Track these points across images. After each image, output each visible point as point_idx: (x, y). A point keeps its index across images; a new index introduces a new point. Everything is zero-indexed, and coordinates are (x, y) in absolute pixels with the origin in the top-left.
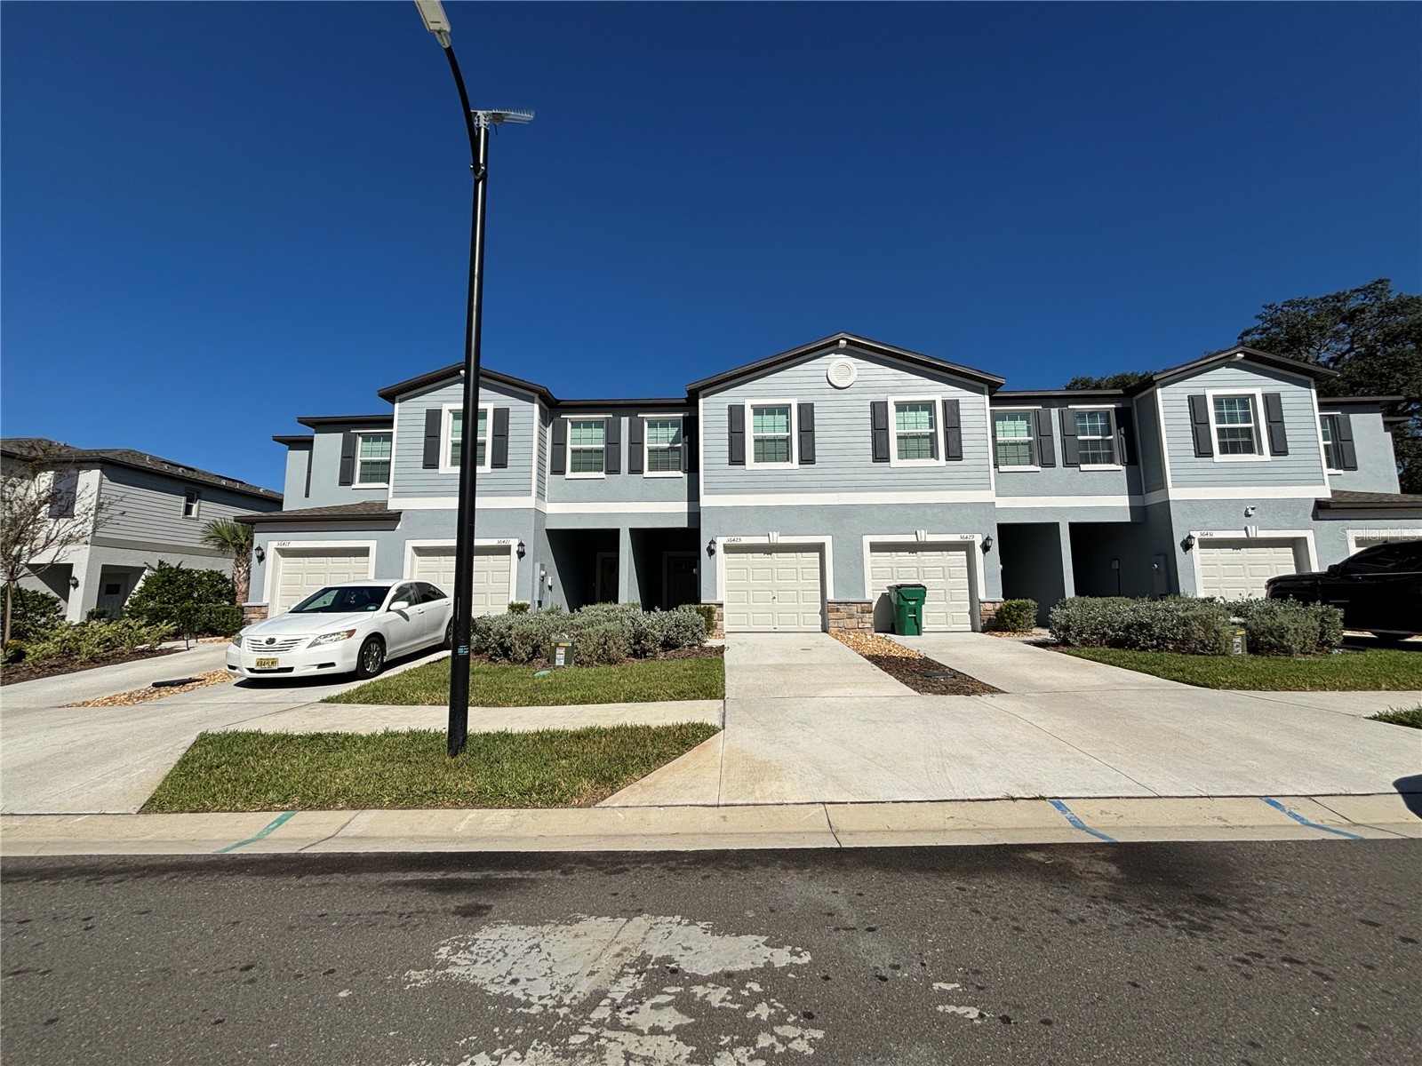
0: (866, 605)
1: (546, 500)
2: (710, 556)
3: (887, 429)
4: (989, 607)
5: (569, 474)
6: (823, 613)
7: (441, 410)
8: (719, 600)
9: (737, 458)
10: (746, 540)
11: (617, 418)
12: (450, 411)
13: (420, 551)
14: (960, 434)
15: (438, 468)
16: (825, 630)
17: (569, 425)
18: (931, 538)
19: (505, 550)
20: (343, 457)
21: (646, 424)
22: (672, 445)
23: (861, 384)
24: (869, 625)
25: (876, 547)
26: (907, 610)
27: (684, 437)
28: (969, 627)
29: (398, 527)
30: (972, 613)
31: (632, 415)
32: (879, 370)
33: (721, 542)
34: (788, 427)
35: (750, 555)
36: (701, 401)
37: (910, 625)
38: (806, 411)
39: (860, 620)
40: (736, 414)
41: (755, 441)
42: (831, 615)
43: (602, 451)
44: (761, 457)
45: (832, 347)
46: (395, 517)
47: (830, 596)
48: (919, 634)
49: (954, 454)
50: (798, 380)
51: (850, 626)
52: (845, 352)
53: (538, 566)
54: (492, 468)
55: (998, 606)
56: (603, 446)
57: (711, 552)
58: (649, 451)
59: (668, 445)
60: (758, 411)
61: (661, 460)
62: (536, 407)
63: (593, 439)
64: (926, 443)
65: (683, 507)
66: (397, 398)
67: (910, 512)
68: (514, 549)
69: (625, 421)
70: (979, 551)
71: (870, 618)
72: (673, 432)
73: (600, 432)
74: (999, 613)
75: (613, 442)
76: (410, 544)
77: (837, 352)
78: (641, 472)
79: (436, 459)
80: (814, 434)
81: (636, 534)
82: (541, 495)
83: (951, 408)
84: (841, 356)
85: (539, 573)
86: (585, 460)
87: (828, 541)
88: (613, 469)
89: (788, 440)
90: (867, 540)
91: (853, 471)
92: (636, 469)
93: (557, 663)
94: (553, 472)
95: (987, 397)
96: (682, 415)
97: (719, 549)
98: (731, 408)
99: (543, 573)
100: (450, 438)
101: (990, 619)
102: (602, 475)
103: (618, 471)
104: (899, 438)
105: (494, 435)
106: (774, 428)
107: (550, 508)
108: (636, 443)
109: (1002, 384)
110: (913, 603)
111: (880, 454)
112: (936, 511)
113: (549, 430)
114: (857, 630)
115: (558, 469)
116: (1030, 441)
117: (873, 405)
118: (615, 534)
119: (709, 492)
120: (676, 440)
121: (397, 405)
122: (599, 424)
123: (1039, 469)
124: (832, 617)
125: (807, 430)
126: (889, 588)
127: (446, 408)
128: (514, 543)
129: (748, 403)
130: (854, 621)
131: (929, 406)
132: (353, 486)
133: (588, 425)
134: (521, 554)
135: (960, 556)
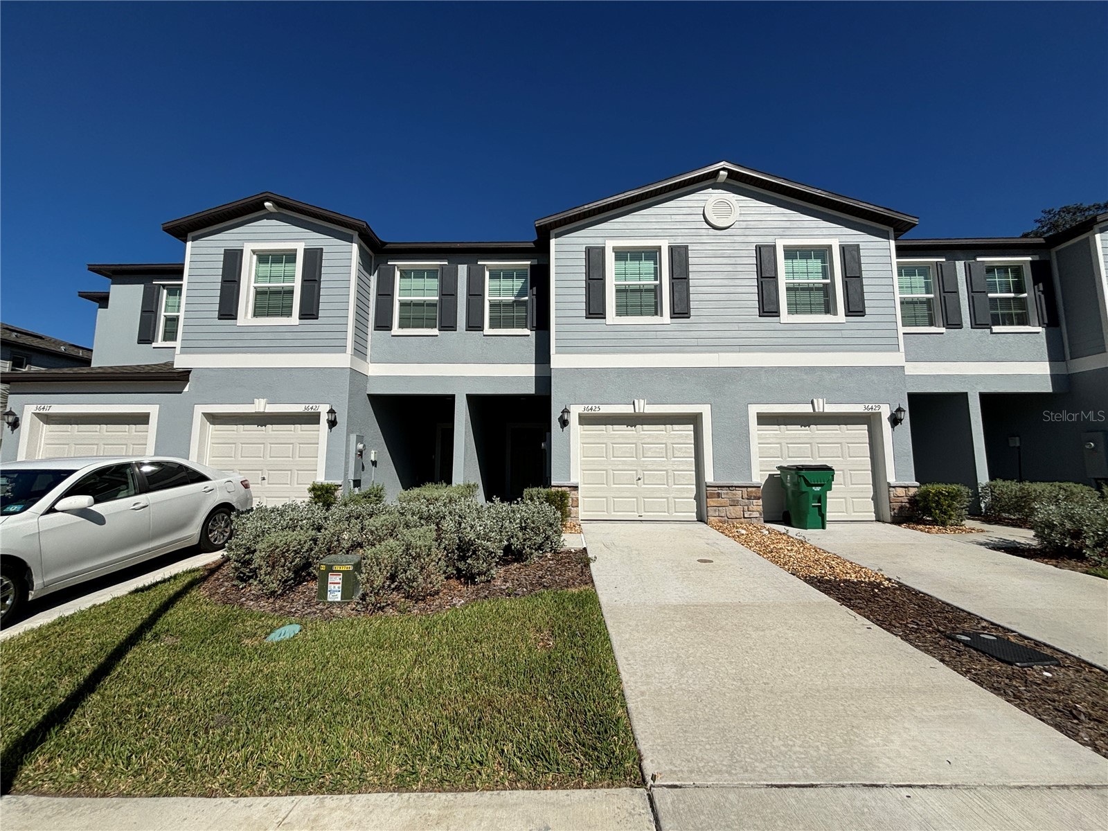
0: (754, 489)
1: (368, 360)
2: (562, 428)
3: (775, 278)
4: (901, 492)
5: (396, 330)
6: (698, 498)
7: (242, 250)
8: (573, 481)
9: (595, 310)
10: (606, 409)
11: (454, 266)
12: (254, 252)
13: (214, 419)
14: (862, 286)
15: (236, 319)
16: (701, 519)
17: (398, 274)
18: (830, 409)
19: (313, 419)
20: (143, 311)
21: (487, 274)
22: (518, 299)
23: (744, 225)
24: (756, 514)
25: (764, 419)
26: (811, 498)
27: (531, 288)
28: (873, 516)
29: (186, 389)
30: (876, 499)
31: (471, 263)
32: (765, 209)
33: (576, 411)
34: (657, 274)
35: (610, 427)
36: (553, 242)
37: (813, 515)
38: (679, 255)
39: (746, 507)
40: (594, 258)
41: (617, 291)
42: (711, 502)
43: (435, 305)
44: (622, 310)
45: (709, 181)
46: (183, 376)
47: (709, 478)
48: (824, 527)
49: (855, 308)
50: (668, 219)
51: (734, 516)
52: (724, 186)
53: (353, 438)
54: (300, 319)
55: (912, 491)
56: (437, 298)
57: (564, 423)
58: (491, 305)
59: (513, 298)
60: (621, 255)
61: (503, 315)
62: (355, 247)
63: (427, 291)
64: (819, 297)
65: (529, 370)
66: (190, 235)
67: (805, 377)
68: (324, 418)
69: (463, 270)
70: (886, 425)
71: (757, 505)
72: (518, 284)
73: (434, 283)
74: (913, 501)
75: (448, 293)
76: (200, 410)
77: (715, 187)
78: (481, 328)
79: (234, 309)
80: (688, 283)
81: (475, 402)
82: (360, 352)
83: (850, 254)
84: (720, 191)
85: (354, 447)
86: (415, 315)
87: (705, 410)
88: (448, 325)
89: (657, 290)
90: (754, 410)
91: (735, 327)
92: (474, 325)
93: (330, 598)
94: (378, 327)
95: (893, 243)
96: (529, 263)
97: (573, 419)
98: (589, 250)
99: (360, 446)
100: (253, 284)
101: (901, 507)
102: (435, 331)
103: (452, 327)
104: (788, 289)
105: (304, 280)
106: (641, 275)
107: (373, 370)
108: (475, 294)
109: (915, 225)
110: (818, 489)
111: (768, 308)
112: (834, 376)
113: (373, 280)
114: (743, 520)
115: (383, 324)
116: (929, 300)
117: (759, 249)
118: (451, 398)
119: (562, 350)
120: (522, 292)
121: (189, 244)
122: (432, 273)
123: (943, 330)
124: (712, 504)
125: (680, 277)
126: (780, 468)
127: (248, 249)
128: (323, 409)
129: (610, 245)
130: (739, 508)
131: (822, 253)
132: (154, 345)
133: (419, 274)
134: (332, 424)
135: (862, 431)
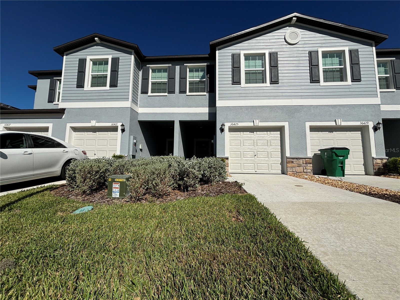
0: (308, 159)
1: (138, 106)
2: (221, 132)
3: (318, 65)
4: (379, 161)
5: (150, 94)
6: (282, 164)
7: (86, 59)
8: (226, 156)
9: (236, 81)
10: (241, 124)
11: (174, 66)
12: (91, 60)
13: (75, 129)
14: (360, 68)
15: (84, 88)
16: (283, 173)
17: (151, 71)
18: (344, 124)
19: (115, 129)
20: (50, 90)
21: (188, 70)
22: (201, 80)
23: (303, 42)
24: (309, 171)
26: (338, 162)
27: (207, 75)
28: (364, 173)
29: (63, 117)
30: (365, 165)
31: (181, 65)
32: (315, 35)
33: (227, 125)
34: (264, 65)
35: (242, 133)
36: (217, 52)
37: (339, 170)
38: (274, 56)
39: (305, 168)
40: (235, 59)
41: (246, 73)
42: (289, 165)
43: (166, 84)
44: (248, 81)
45: (287, 23)
46: (62, 111)
47: (288, 154)
48: (344, 176)
49: (356, 78)
50: (268, 41)
51: (299, 171)
52: (295, 26)
53: (132, 137)
54: (110, 87)
55: (385, 161)
56: (167, 80)
57: (222, 130)
58: (189, 83)
59: (199, 80)
60: (247, 57)
61: (195, 87)
62: (133, 56)
63: (163, 78)
64: (338, 75)
65: (206, 110)
66: (65, 53)
67: (332, 110)
68: (120, 128)
69: (178, 68)
70: (371, 131)
71: (310, 167)
72: (201, 74)
73: (166, 74)
74: (385, 165)
75: (171, 78)
76: (69, 125)
77: (290, 26)
78: (185, 92)
79: (83, 84)
80: (278, 69)
81: (182, 123)
82: (135, 101)
83: (354, 54)
84: (292, 28)
85: (132, 141)
86: (157, 88)
87: (286, 124)
88: (172, 91)
89: (264, 72)
90: (308, 124)
91: (299, 88)
92: (183, 91)
93: (114, 195)
94: (142, 93)
95: (374, 48)
96: (206, 64)
97: (226, 129)
98: (233, 55)
99: (135, 141)
100: (91, 73)
101: (379, 169)
102: (166, 94)
103: (173, 92)
104: (324, 71)
105: (112, 71)
106: (256, 66)
107: (140, 110)
108: (183, 78)
109: (386, 39)
110: (342, 158)
111: (314, 79)
112: (345, 109)
113: (141, 73)
114: (303, 173)
115: (145, 92)
116: (387, 77)
117: (310, 53)
118: (172, 123)
119: (221, 98)
120: (203, 77)
121: (65, 57)
122: (165, 70)
123: (395, 90)
124: (289, 166)
125: (274, 66)
127: (88, 58)
128: (119, 125)
129: (242, 53)
130: (302, 168)
131: (340, 54)
132: (54, 103)
133: (159, 70)
134: (123, 130)
135: (358, 134)
